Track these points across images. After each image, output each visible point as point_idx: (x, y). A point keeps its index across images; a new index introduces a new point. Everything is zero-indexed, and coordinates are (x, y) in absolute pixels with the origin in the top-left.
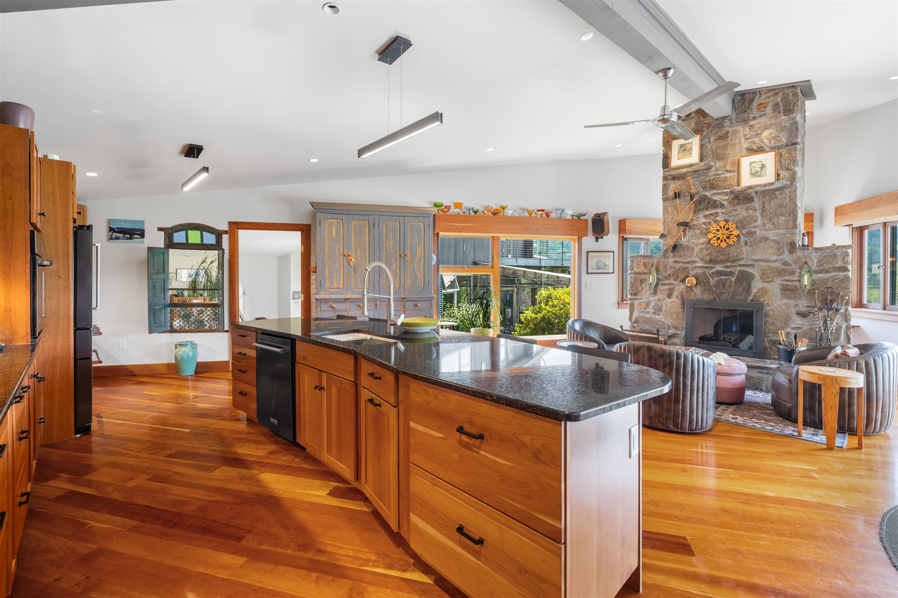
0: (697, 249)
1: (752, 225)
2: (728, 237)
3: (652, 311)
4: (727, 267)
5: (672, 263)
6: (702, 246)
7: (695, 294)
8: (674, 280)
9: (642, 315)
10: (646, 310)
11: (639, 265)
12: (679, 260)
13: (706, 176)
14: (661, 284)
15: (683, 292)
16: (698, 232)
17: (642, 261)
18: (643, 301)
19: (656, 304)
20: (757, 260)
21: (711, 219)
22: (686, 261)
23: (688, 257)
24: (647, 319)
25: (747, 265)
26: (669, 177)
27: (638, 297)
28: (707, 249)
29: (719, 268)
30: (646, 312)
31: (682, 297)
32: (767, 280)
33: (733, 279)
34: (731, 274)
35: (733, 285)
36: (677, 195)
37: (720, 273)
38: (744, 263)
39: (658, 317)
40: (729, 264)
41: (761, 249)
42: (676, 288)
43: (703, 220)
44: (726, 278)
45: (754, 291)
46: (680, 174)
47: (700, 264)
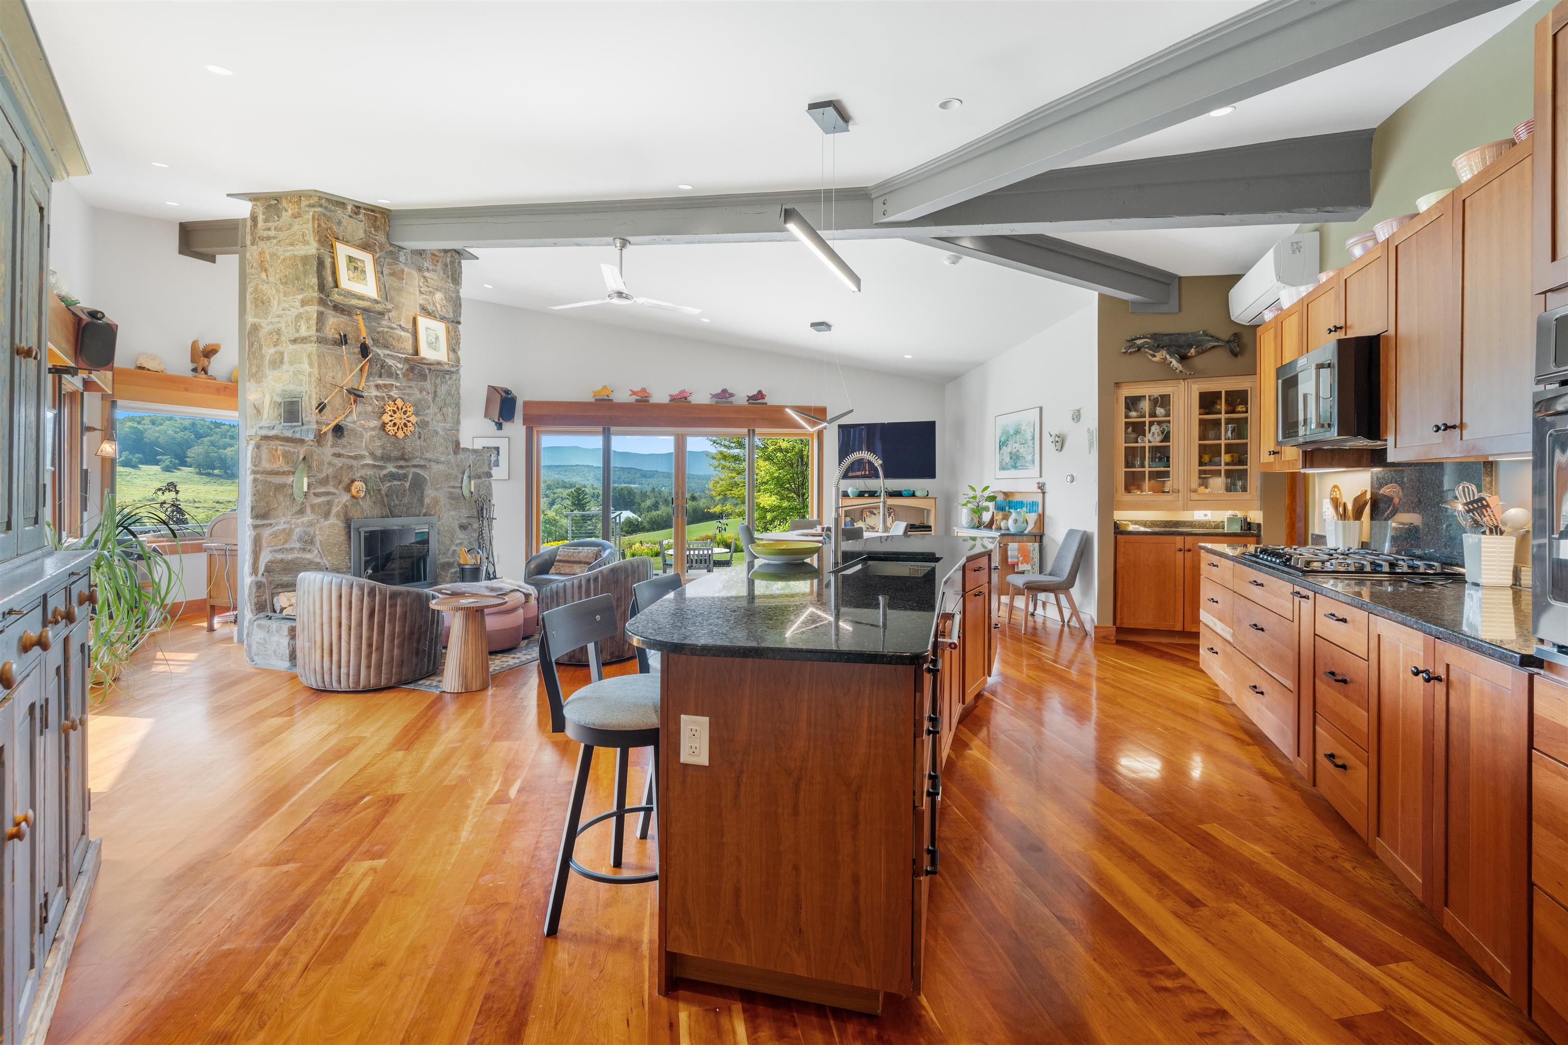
0: (367, 435)
1: (426, 413)
2: (405, 425)
3: (298, 545)
4: (401, 467)
5: (330, 457)
6: (373, 433)
7: (362, 509)
8: (334, 486)
9: (280, 556)
10: (287, 546)
11: (274, 456)
12: (342, 452)
13: (379, 324)
14: (315, 494)
15: (346, 506)
16: (370, 409)
17: (279, 448)
18: (281, 527)
19: (306, 533)
20: (429, 461)
21: (384, 392)
22: (352, 454)
23: (355, 447)
24: (289, 562)
25: (421, 467)
26: (329, 303)
27: (269, 522)
28: (379, 438)
29: (391, 468)
30: (287, 549)
31: (346, 514)
32: (438, 486)
33: (407, 485)
34: (405, 476)
35: (408, 493)
36: (343, 340)
37: (393, 477)
38: (417, 463)
39: (309, 556)
40: (402, 463)
41: (433, 445)
42: (336, 500)
43: (374, 393)
44: (399, 483)
45: (427, 499)
46: (344, 305)
47: (369, 461)
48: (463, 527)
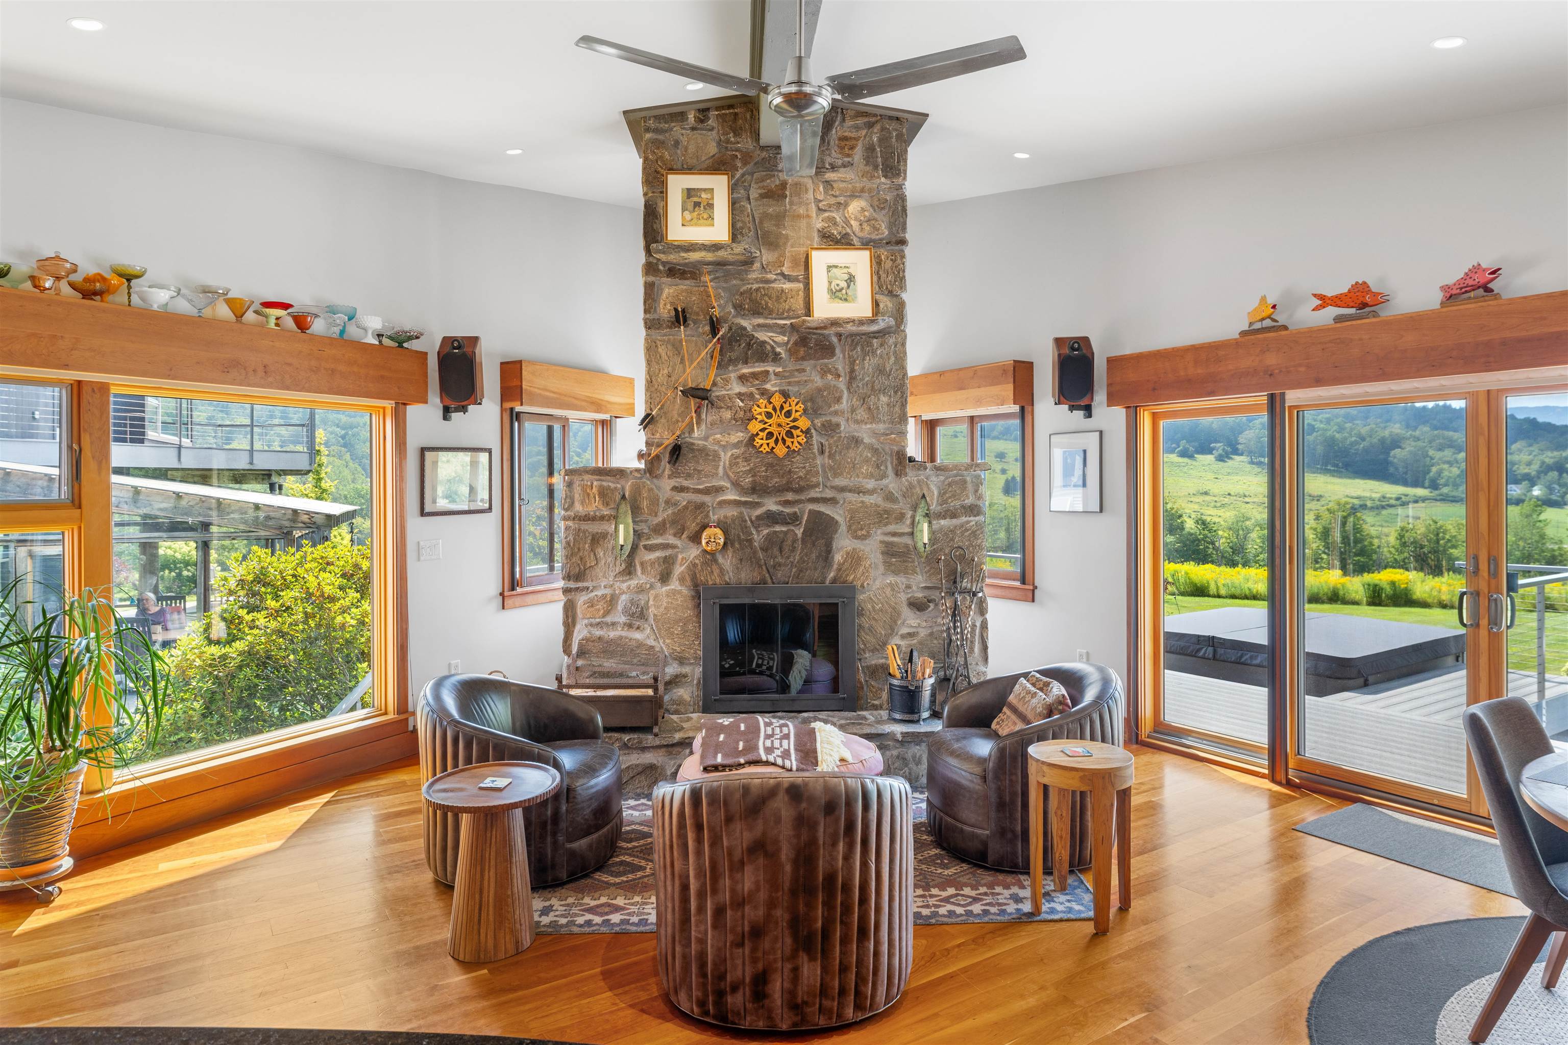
0: (725, 457)
1: (832, 409)
2: (790, 434)
3: (623, 619)
4: (787, 503)
5: (669, 493)
6: (736, 451)
7: (722, 571)
8: (675, 535)
9: (598, 633)
10: (609, 619)
11: (588, 495)
12: (686, 483)
13: (742, 280)
14: (645, 547)
15: (695, 565)
16: (728, 415)
17: (595, 483)
18: (599, 593)
19: (632, 602)
20: (842, 489)
21: (753, 386)
22: (701, 487)
23: (706, 476)
24: (610, 642)
25: (825, 500)
26: (661, 267)
27: (585, 584)
28: (746, 460)
29: (771, 505)
30: (607, 624)
31: (694, 578)
32: (860, 533)
33: (799, 532)
34: (794, 519)
35: (799, 545)
36: (680, 318)
37: (772, 518)
38: (819, 495)
39: (637, 635)
40: (790, 496)
41: (848, 463)
42: (680, 557)
43: (737, 388)
44: (784, 529)
45: (838, 558)
46: (686, 265)
47: (731, 496)
48: (918, 606)
